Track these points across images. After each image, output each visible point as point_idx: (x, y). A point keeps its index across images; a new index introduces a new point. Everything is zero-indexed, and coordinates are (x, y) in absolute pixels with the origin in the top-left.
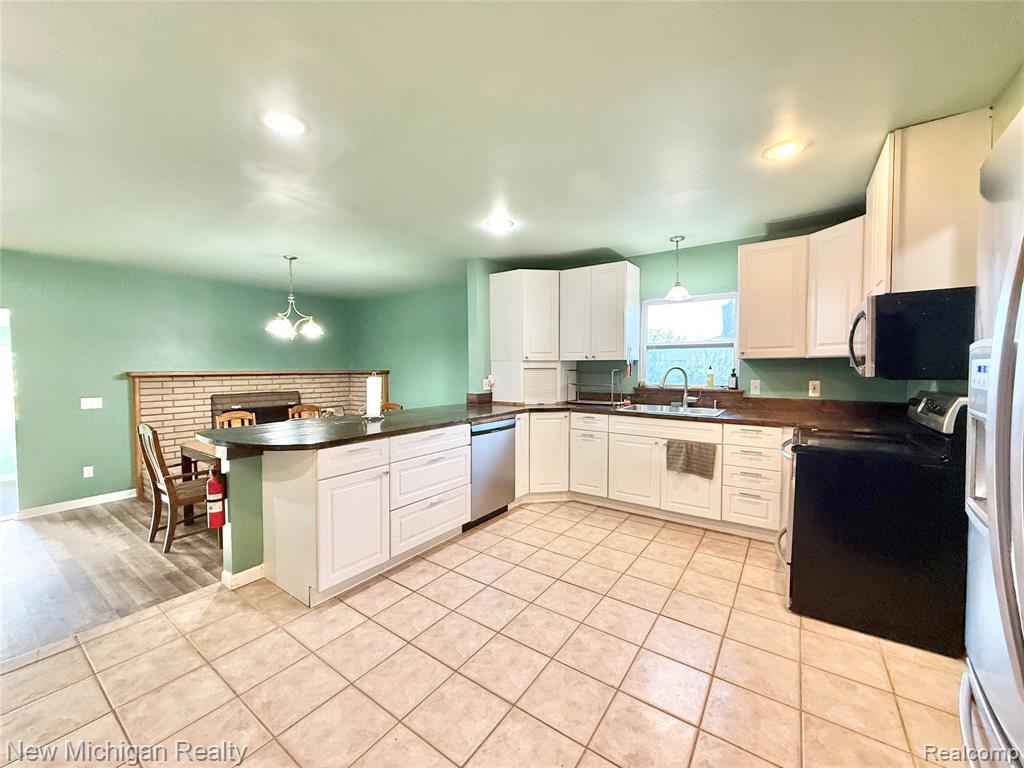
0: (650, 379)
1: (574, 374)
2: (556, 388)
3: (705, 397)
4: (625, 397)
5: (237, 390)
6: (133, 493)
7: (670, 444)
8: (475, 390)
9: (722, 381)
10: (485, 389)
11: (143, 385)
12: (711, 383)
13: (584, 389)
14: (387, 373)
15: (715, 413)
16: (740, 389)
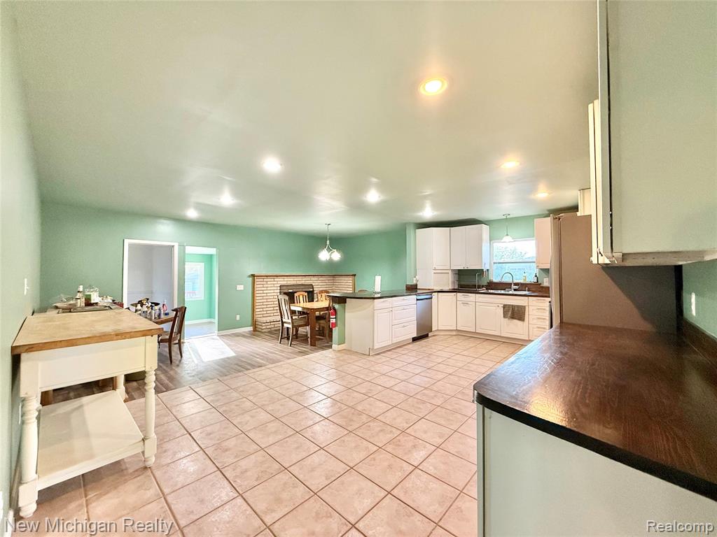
0: (495, 279)
1: (457, 275)
2: (448, 282)
3: (522, 286)
4: (483, 286)
5: (289, 283)
6: (251, 329)
7: (505, 306)
8: (409, 283)
9: (531, 279)
10: (415, 282)
11: (257, 280)
12: (525, 280)
13: (462, 283)
14: (355, 275)
15: (526, 293)
16: (539, 282)
